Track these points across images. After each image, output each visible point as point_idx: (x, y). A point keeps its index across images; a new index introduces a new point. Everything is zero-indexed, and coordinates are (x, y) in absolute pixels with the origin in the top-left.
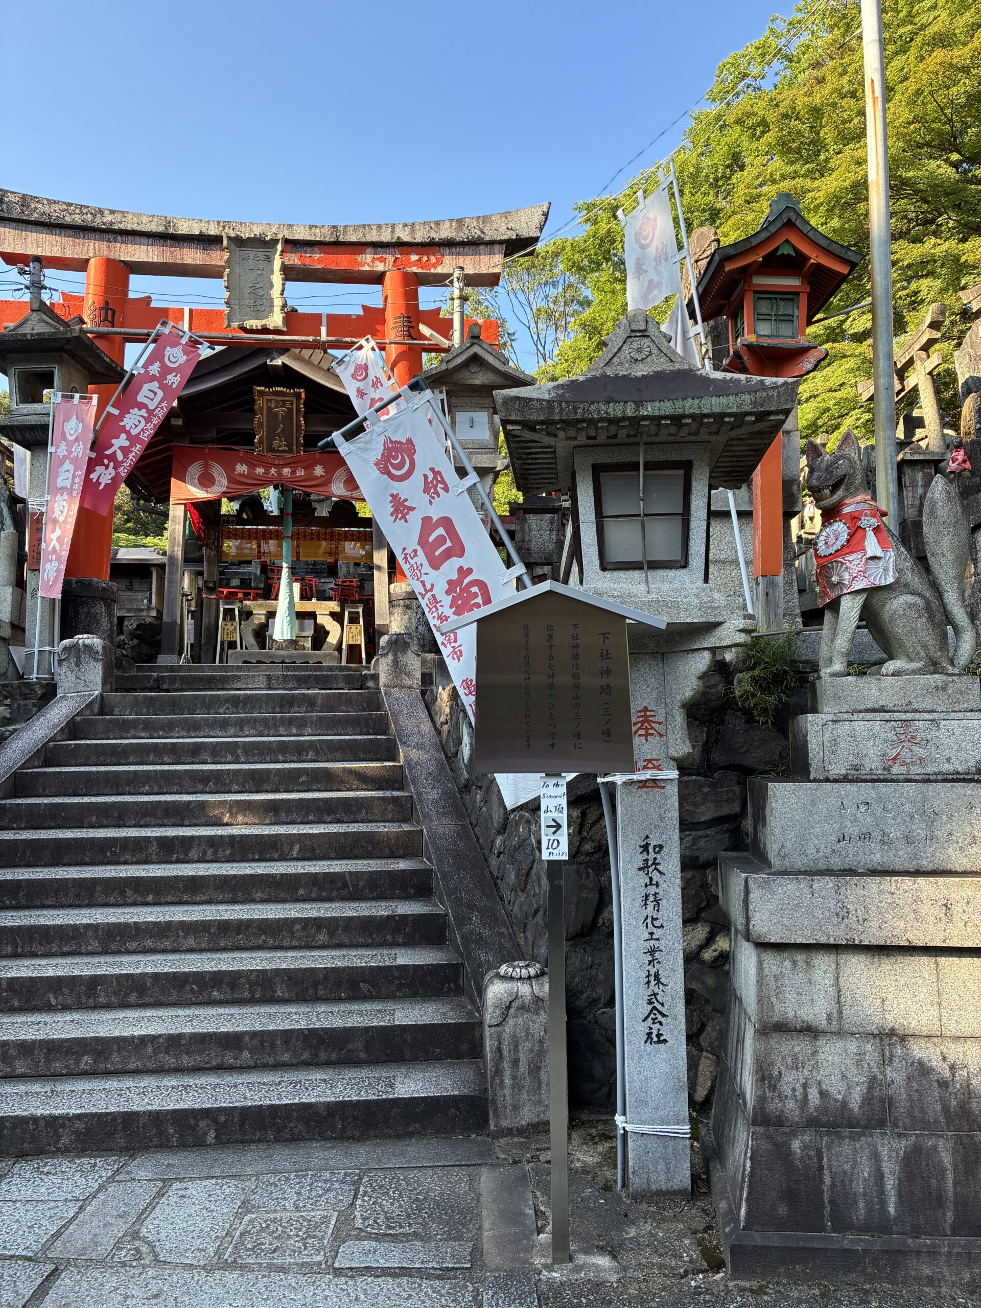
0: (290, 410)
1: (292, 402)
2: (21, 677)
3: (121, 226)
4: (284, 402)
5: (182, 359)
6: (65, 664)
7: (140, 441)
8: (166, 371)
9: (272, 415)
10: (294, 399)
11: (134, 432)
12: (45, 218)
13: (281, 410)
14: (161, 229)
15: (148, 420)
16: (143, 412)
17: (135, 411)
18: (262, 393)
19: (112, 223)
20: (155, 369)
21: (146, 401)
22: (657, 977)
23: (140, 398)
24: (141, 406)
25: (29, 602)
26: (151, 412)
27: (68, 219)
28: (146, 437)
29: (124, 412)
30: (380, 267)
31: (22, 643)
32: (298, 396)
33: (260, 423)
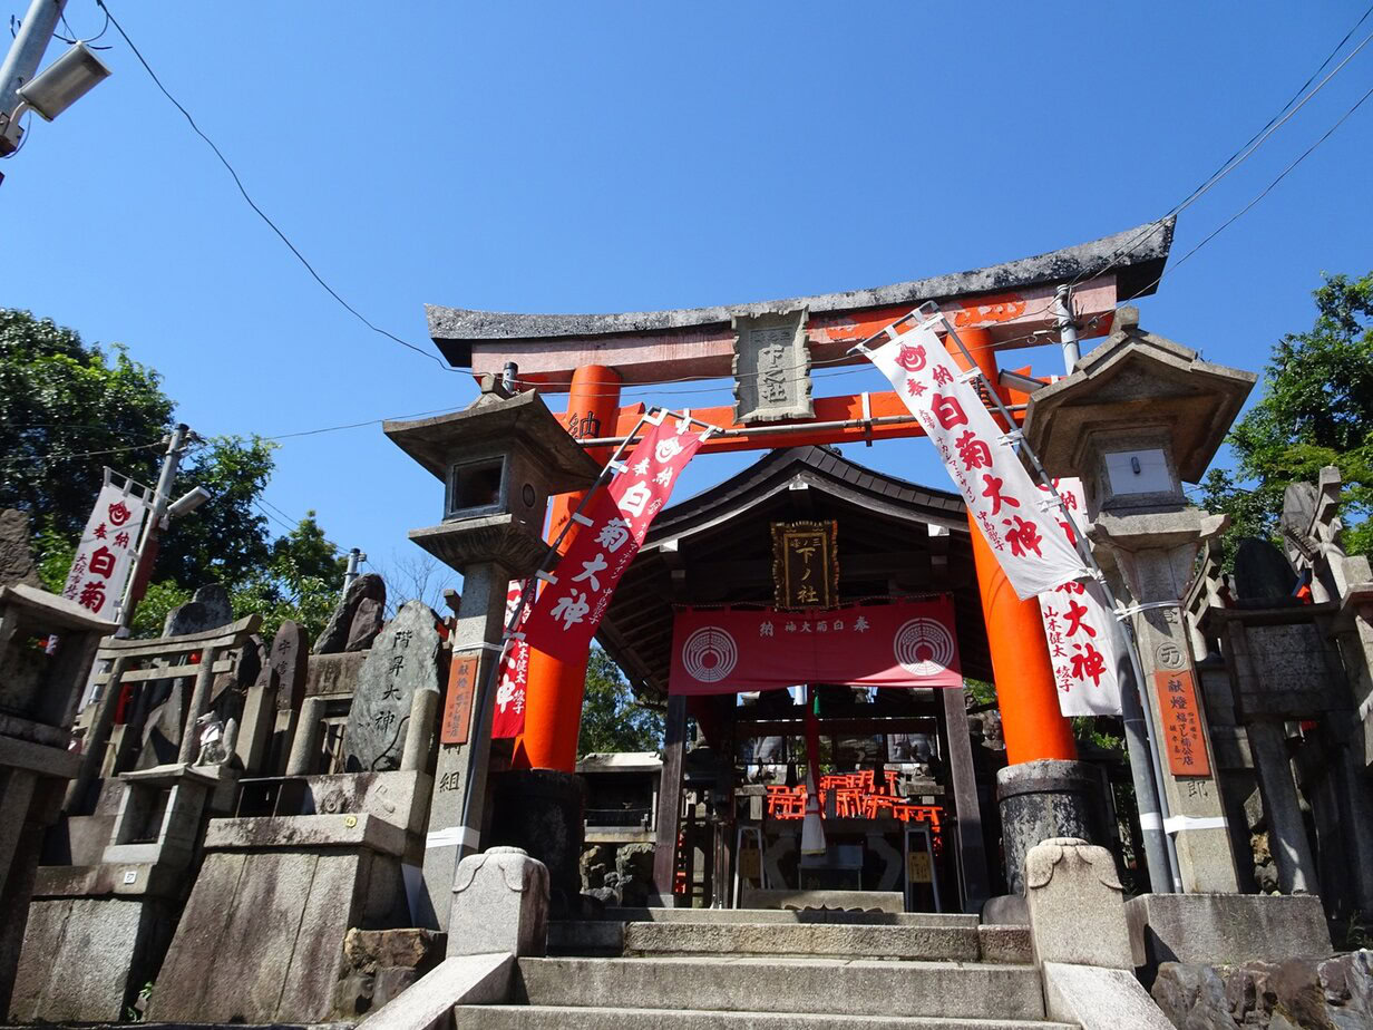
0: (819, 549)
1: (821, 538)
4: (811, 541)
8: (656, 468)
9: (797, 559)
10: (824, 535)
13: (806, 551)
14: (657, 325)
18: (780, 532)
25: (437, 793)
32: (829, 530)
33: (781, 570)
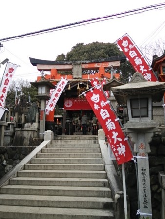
6: (45, 135)
13: (82, 91)
22: (145, 195)
25: (40, 125)
30: (98, 66)
33: (78, 94)
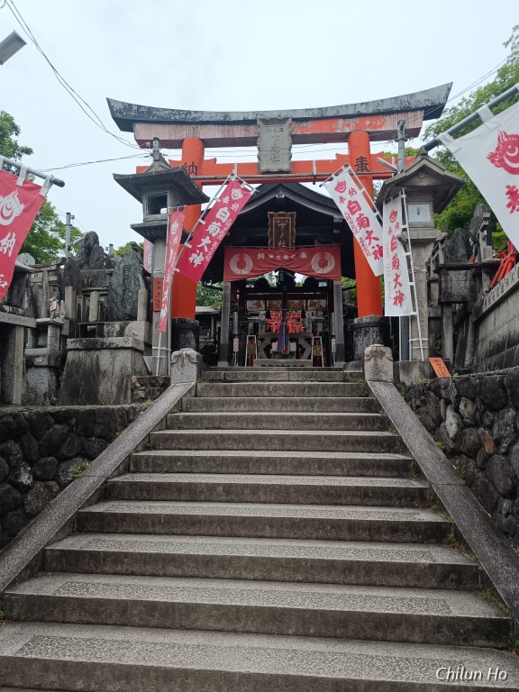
0: (288, 225)
1: (288, 220)
2: (151, 374)
3: (201, 119)
4: (284, 220)
5: (240, 196)
6: (175, 366)
7: (217, 240)
8: (231, 202)
9: (278, 228)
10: (290, 218)
11: (214, 235)
12: (160, 119)
13: (283, 225)
14: (222, 119)
15: (221, 229)
16: (219, 224)
17: (215, 223)
18: (272, 216)
19: (195, 118)
20: (226, 200)
21: (220, 218)
23: (218, 216)
24: (218, 220)
25: (154, 330)
26: (223, 224)
27: (173, 118)
28: (221, 237)
29: (208, 224)
30: (347, 130)
31: (150, 354)
32: (292, 216)
33: (271, 233)
